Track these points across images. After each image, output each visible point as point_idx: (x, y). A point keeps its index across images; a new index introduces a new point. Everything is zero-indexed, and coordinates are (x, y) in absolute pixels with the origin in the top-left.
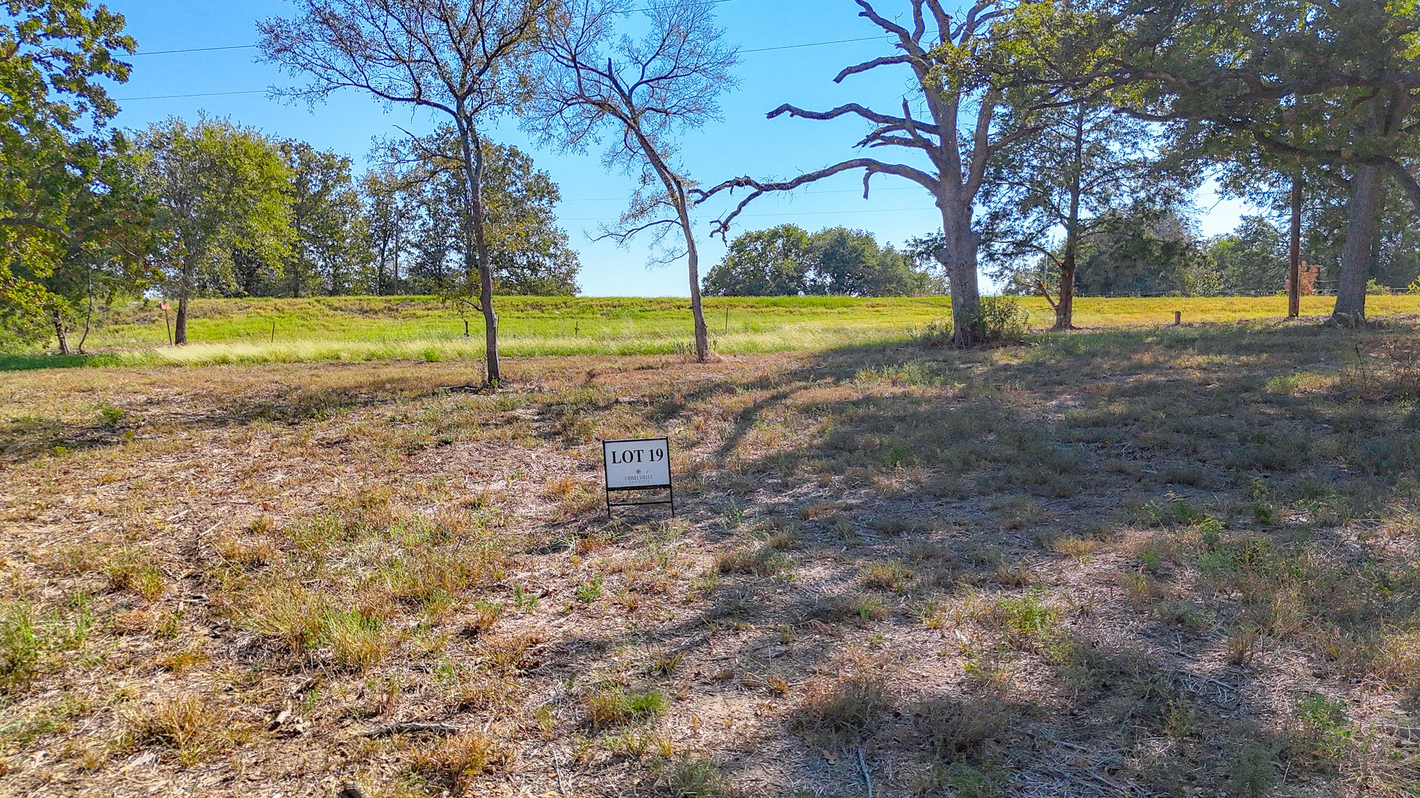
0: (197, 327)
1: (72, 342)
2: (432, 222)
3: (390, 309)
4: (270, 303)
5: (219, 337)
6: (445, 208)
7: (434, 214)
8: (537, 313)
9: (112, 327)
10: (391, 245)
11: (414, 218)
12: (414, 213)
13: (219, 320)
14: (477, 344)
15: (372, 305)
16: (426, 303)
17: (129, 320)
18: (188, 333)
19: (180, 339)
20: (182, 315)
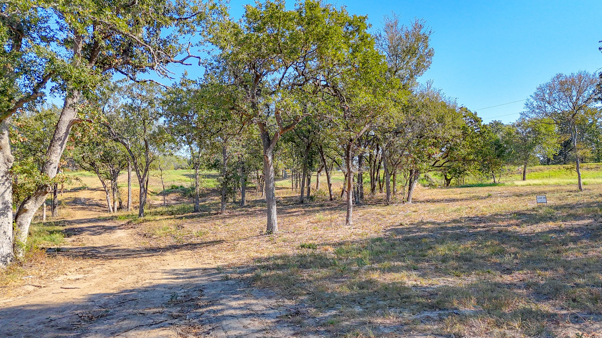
1: (497, 180)
3: (597, 168)
9: (510, 175)
13: (540, 172)
15: (591, 167)
17: (515, 173)
18: (527, 177)
19: (524, 179)
20: (524, 172)
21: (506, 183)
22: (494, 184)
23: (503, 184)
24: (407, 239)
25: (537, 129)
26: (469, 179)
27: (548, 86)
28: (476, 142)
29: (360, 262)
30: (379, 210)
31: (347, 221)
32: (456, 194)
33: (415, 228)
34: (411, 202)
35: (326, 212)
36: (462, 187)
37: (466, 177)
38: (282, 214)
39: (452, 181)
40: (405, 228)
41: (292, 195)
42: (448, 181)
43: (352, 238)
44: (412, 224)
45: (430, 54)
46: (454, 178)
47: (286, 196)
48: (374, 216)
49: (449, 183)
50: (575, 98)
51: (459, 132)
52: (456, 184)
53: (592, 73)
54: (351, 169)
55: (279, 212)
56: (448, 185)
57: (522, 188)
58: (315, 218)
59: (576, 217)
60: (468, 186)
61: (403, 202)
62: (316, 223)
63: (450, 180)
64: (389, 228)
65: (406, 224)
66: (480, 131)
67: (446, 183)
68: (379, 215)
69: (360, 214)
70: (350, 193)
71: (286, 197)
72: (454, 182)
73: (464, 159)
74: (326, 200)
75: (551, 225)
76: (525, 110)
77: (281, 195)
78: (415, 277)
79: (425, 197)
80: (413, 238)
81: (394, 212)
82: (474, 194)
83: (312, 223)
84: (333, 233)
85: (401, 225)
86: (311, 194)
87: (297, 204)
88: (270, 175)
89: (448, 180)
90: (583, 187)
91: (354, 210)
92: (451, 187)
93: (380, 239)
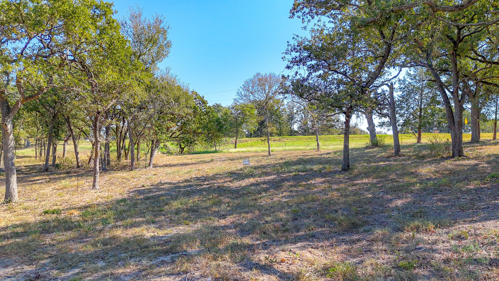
0: (239, 145)
1: (217, 148)
3: (280, 140)
5: (244, 146)
8: (310, 140)
9: (226, 145)
13: (246, 143)
15: (276, 139)
16: (287, 138)
17: (229, 143)
19: (235, 148)
20: (236, 142)
21: (224, 151)
22: (216, 152)
23: (222, 151)
24: (147, 198)
25: (244, 112)
26: (198, 147)
27: (251, 80)
28: (203, 119)
29: (105, 222)
30: (124, 175)
31: (94, 186)
32: (188, 160)
33: (155, 188)
34: (152, 167)
35: (72, 179)
36: (193, 154)
37: (196, 146)
38: (24, 182)
39: (185, 149)
40: (146, 189)
41: (36, 164)
42: (182, 149)
43: (98, 201)
44: (152, 185)
45: (168, 45)
46: (187, 146)
47: (28, 164)
48: (119, 180)
50: (267, 91)
51: (191, 111)
52: (188, 152)
53: (278, 75)
54: (98, 139)
55: (19, 180)
56: (182, 152)
57: (234, 154)
58: (60, 184)
59: (267, 174)
60: (197, 153)
61: (146, 167)
62: (62, 189)
63: (184, 148)
64: (132, 190)
65: (147, 185)
66: (206, 111)
67: (180, 151)
68: (124, 179)
69: (107, 179)
70: (97, 160)
71: (29, 166)
73: (194, 132)
74: (73, 168)
75: (252, 180)
76: (237, 97)
77: (23, 164)
78: (153, 229)
79: (164, 163)
80: (153, 197)
81: (137, 176)
82: (201, 159)
83: (58, 189)
84: (79, 198)
85: (143, 186)
86: (57, 162)
87: (41, 172)
88: (9, 143)
90: (271, 153)
91: (100, 176)
92: (184, 154)
93: (124, 200)
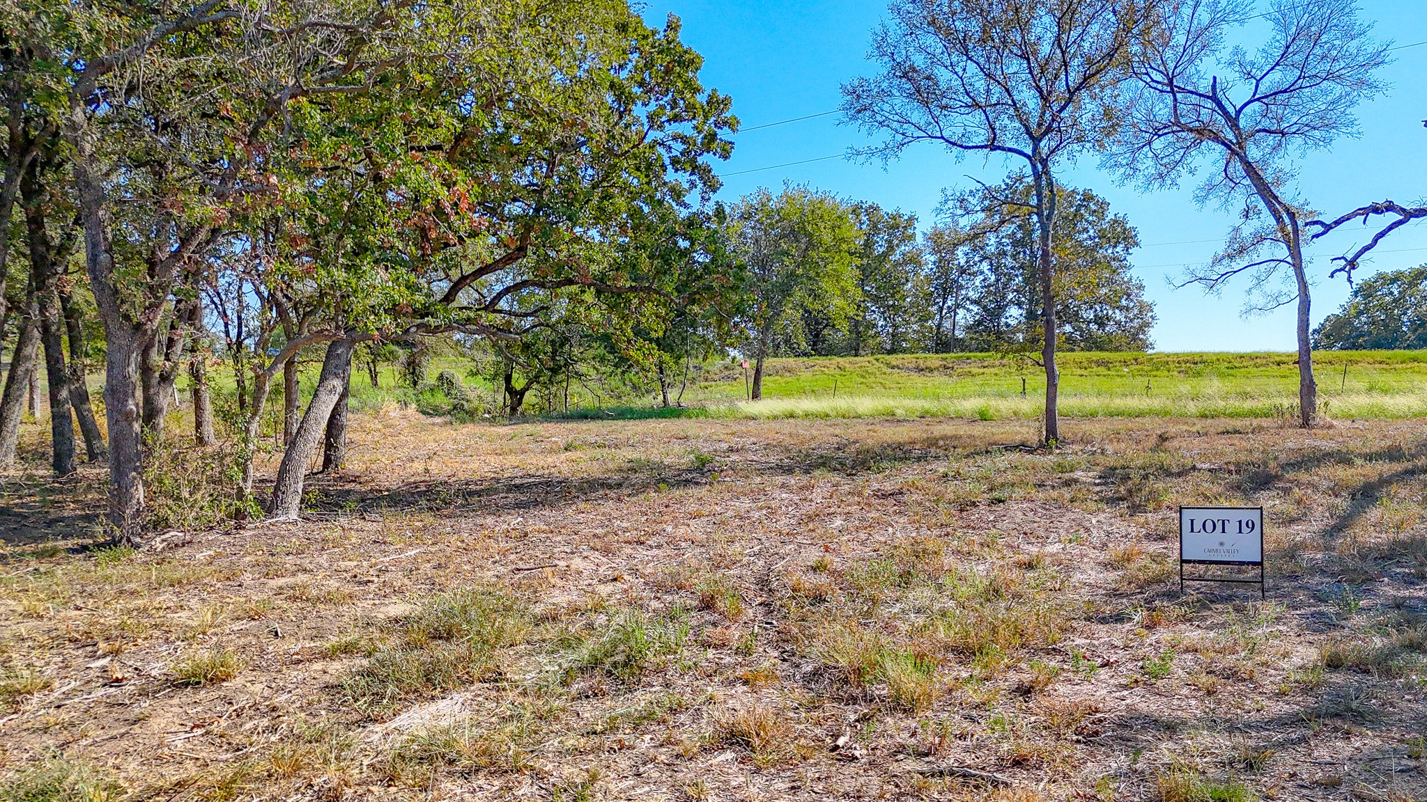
0: (770, 385)
1: (672, 396)
2: (993, 278)
3: (945, 367)
4: (833, 362)
5: (787, 393)
6: (1009, 261)
7: (994, 269)
8: (1102, 370)
9: (703, 384)
10: (949, 303)
11: (974, 274)
12: (976, 269)
13: (788, 377)
14: (1034, 403)
15: (929, 364)
16: (982, 360)
17: (716, 377)
18: (763, 389)
19: (756, 396)
20: (757, 373)
21: (712, 408)
22: (667, 412)
23: (699, 413)
26: (581, 395)
36: (565, 418)
37: (575, 386)
39: (529, 397)
42: (517, 396)
46: (535, 386)
49: (520, 403)
52: (542, 409)
56: (514, 410)
60: (585, 417)
63: (522, 392)
67: (509, 402)
72: (534, 400)
89: (516, 392)
92: (525, 419)
